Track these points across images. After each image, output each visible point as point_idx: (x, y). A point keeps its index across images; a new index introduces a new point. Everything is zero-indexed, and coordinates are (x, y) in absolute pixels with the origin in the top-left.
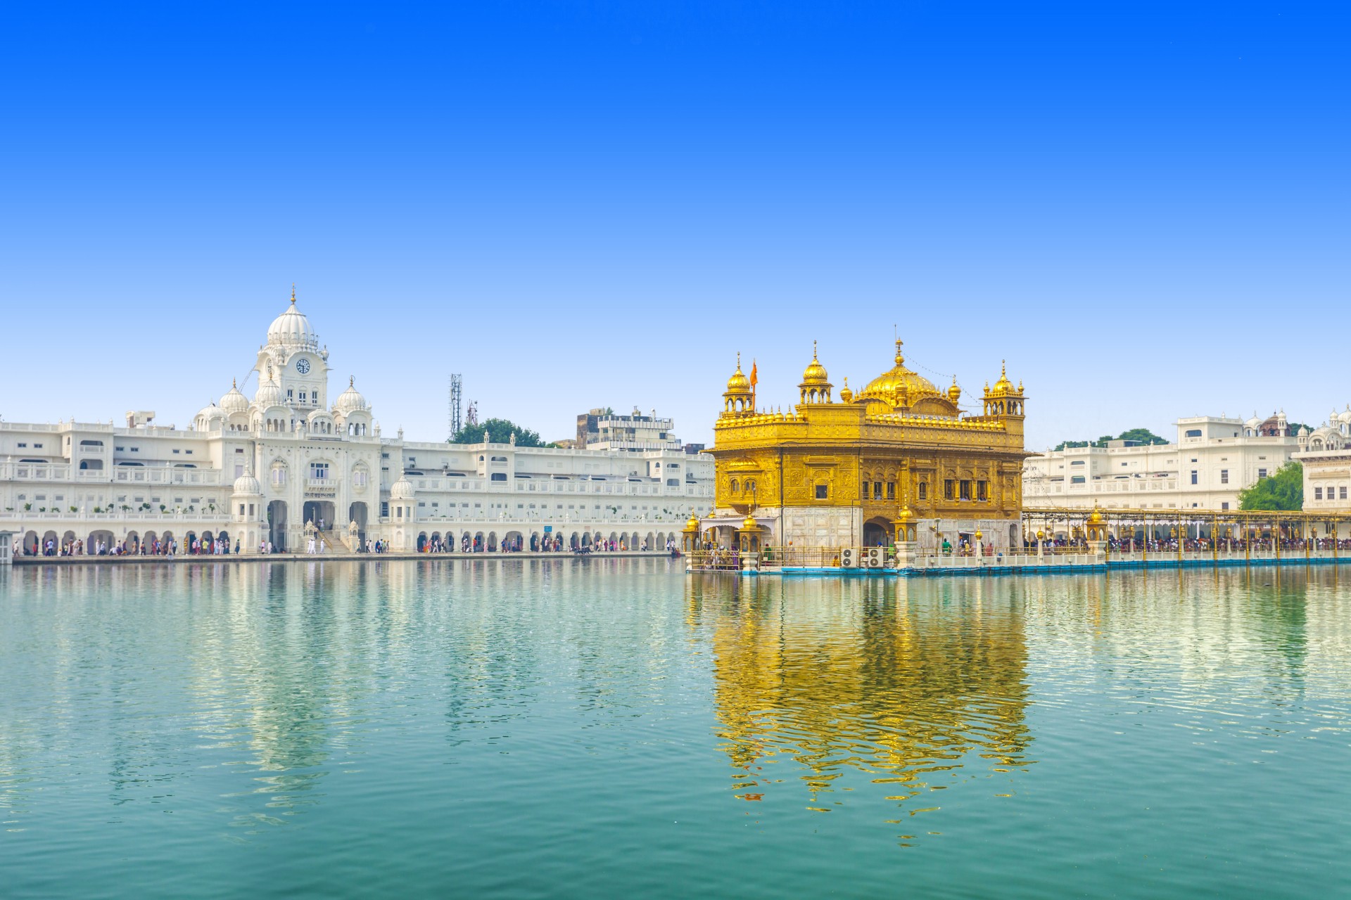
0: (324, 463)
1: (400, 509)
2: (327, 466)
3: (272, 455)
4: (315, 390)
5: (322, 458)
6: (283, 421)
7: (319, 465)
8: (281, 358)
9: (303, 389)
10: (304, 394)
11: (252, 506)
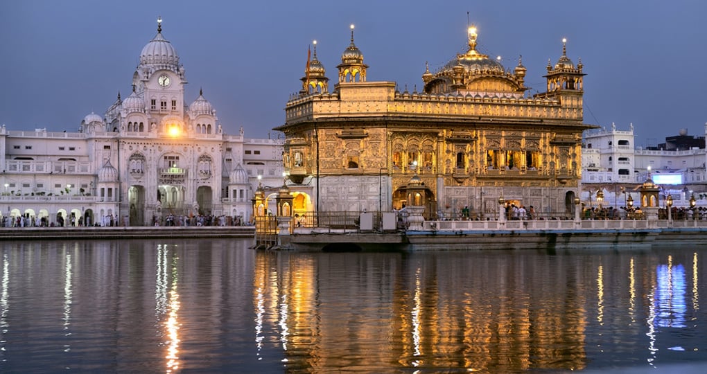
0: (175, 155)
1: (235, 191)
2: (177, 158)
3: (131, 150)
4: (174, 99)
5: (172, 152)
6: (141, 124)
7: (170, 158)
8: (146, 75)
9: (164, 98)
10: (165, 103)
11: (110, 190)
